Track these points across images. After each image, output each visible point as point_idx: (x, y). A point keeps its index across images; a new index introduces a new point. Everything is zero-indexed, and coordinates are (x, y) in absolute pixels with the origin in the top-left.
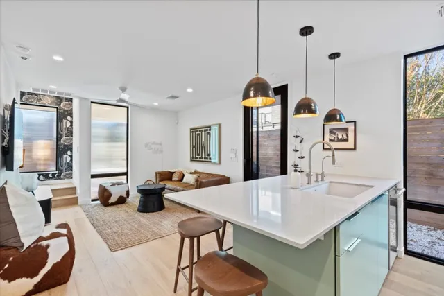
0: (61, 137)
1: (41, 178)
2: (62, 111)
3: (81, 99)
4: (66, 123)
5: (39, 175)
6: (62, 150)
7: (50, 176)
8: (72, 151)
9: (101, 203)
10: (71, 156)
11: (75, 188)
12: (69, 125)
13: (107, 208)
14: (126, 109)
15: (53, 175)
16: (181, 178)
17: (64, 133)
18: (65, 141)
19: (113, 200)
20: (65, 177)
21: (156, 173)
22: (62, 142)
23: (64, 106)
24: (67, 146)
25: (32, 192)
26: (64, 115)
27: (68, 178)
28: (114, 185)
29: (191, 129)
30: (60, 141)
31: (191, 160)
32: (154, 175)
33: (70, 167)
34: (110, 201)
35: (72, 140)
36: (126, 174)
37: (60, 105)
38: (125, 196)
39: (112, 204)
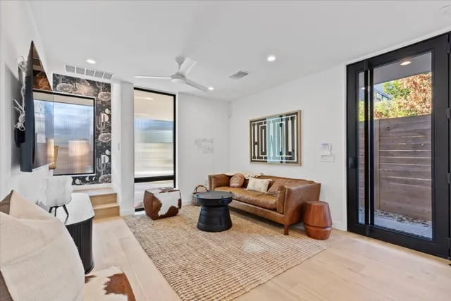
0: (99, 134)
1: (78, 181)
2: (99, 102)
3: (123, 83)
4: (104, 117)
5: (74, 179)
6: (100, 148)
7: (87, 179)
8: (110, 150)
9: (147, 214)
10: (110, 156)
11: (116, 194)
12: (107, 119)
13: (157, 222)
14: (173, 97)
15: (91, 178)
16: (242, 183)
17: (101, 129)
18: (103, 138)
19: (163, 211)
20: (103, 181)
21: (210, 177)
22: (100, 139)
23: (102, 97)
24: (105, 144)
25: (64, 206)
26: (101, 107)
27: (107, 182)
28: (163, 191)
29: (251, 122)
30: (97, 138)
31: (252, 161)
32: (207, 179)
33: (109, 169)
34: (160, 213)
35: (110, 137)
36: (173, 178)
37: (97, 95)
38: (177, 206)
39: (163, 217)
